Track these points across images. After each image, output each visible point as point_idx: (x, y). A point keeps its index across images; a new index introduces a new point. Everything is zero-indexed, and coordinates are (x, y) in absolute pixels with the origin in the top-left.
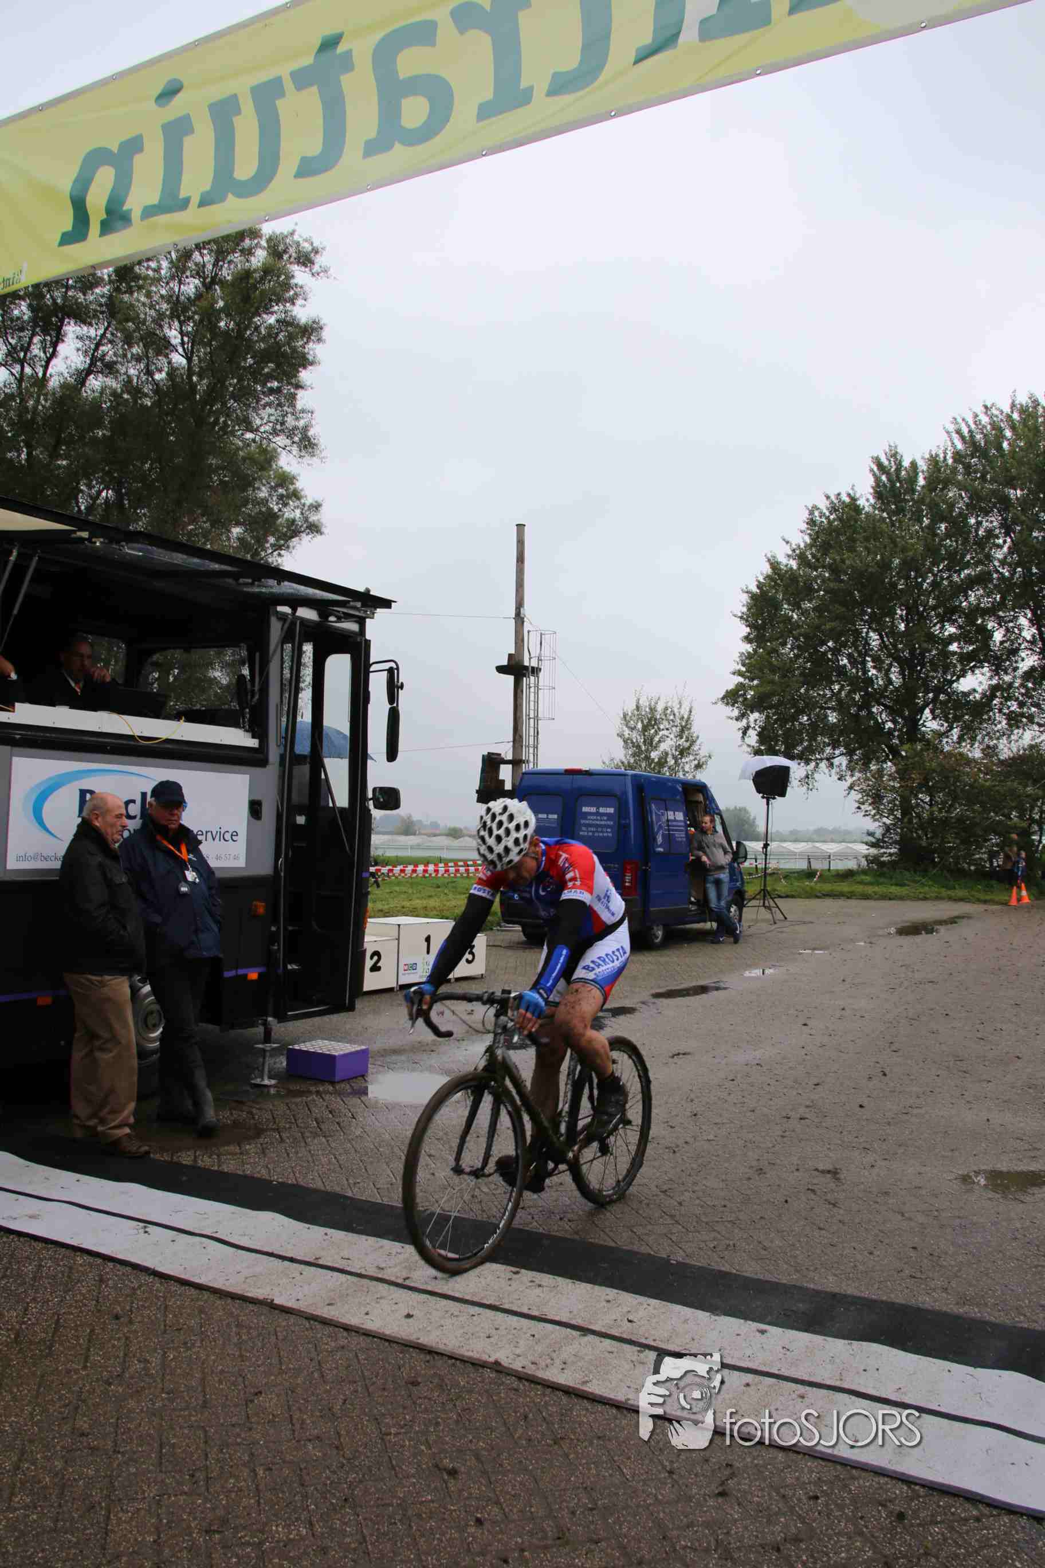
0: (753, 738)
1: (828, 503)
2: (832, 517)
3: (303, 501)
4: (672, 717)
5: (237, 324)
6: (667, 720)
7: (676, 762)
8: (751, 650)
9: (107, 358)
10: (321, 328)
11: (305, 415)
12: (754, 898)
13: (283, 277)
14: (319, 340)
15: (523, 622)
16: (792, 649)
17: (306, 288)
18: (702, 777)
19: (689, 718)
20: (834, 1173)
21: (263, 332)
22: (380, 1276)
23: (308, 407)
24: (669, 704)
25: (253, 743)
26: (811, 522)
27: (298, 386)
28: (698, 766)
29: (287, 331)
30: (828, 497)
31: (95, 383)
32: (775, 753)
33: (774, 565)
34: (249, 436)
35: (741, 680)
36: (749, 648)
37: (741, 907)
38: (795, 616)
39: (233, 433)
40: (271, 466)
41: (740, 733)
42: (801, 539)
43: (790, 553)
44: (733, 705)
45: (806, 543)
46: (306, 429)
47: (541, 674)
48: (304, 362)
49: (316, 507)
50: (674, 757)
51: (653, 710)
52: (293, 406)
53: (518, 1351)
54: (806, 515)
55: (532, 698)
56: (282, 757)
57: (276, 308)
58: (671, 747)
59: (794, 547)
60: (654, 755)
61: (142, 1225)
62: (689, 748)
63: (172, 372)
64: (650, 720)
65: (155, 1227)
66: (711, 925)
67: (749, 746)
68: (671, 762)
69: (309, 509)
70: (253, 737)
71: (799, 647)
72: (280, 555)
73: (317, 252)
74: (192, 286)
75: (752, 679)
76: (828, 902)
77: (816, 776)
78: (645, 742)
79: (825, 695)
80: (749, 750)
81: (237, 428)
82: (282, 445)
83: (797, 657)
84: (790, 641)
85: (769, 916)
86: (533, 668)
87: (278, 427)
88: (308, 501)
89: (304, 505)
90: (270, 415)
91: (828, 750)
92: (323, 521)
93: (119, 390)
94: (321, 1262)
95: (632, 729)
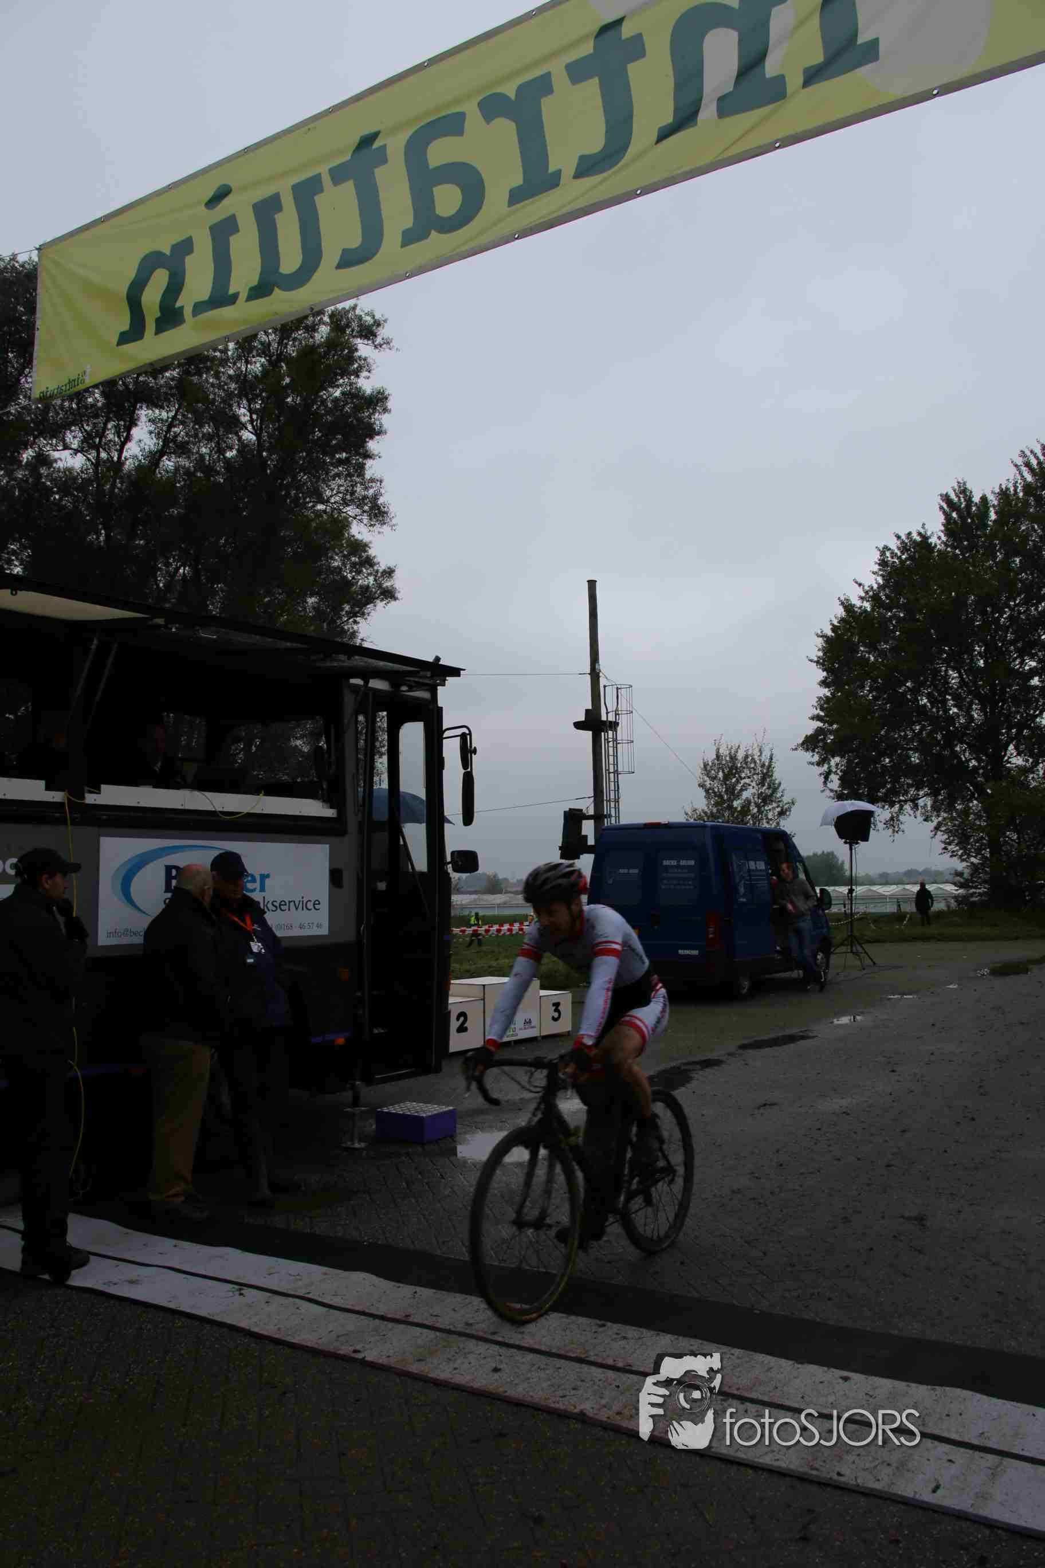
0: (835, 783)
1: (899, 542)
2: (904, 557)
3: (376, 568)
4: (752, 765)
5: (303, 399)
6: (749, 768)
7: (760, 812)
8: (829, 694)
9: (179, 439)
10: (386, 398)
11: (374, 484)
12: (842, 944)
13: (346, 351)
14: (386, 410)
15: (598, 677)
16: (870, 691)
17: (369, 360)
18: (787, 825)
19: (770, 766)
20: (921, 1219)
21: (330, 405)
22: (467, 1331)
23: (377, 476)
24: (750, 753)
25: (330, 813)
26: (883, 563)
27: (368, 456)
28: (782, 813)
29: (352, 403)
30: (898, 537)
31: (168, 463)
32: (859, 798)
33: (848, 607)
34: (320, 507)
35: (820, 724)
36: (826, 692)
37: (827, 954)
38: (872, 658)
39: (304, 505)
40: (343, 535)
41: (822, 779)
42: (873, 580)
43: (863, 595)
44: (813, 751)
45: (879, 584)
46: (375, 497)
47: (619, 729)
48: (371, 432)
49: (389, 573)
50: (757, 805)
51: (733, 758)
52: (361, 475)
53: (603, 1402)
54: (877, 556)
55: (611, 753)
56: (360, 824)
57: (341, 381)
58: (754, 795)
59: (867, 588)
60: (736, 804)
61: (237, 1287)
62: (772, 795)
63: (244, 447)
64: (731, 769)
65: (250, 1290)
66: (797, 974)
67: (831, 790)
68: (754, 810)
69: (382, 576)
70: (331, 807)
71: (877, 689)
72: (355, 622)
73: (378, 324)
74: (258, 365)
75: (831, 725)
76: (919, 946)
77: (901, 818)
78: (727, 791)
79: (906, 735)
80: (832, 794)
81: (308, 500)
82: (353, 515)
83: (875, 698)
84: (868, 683)
85: (859, 963)
86: (611, 722)
87: (348, 497)
88: (382, 567)
89: (377, 571)
90: (340, 486)
91: (912, 791)
92: (397, 586)
93: (192, 469)
94: (411, 1319)
95: (713, 779)
